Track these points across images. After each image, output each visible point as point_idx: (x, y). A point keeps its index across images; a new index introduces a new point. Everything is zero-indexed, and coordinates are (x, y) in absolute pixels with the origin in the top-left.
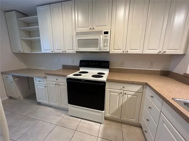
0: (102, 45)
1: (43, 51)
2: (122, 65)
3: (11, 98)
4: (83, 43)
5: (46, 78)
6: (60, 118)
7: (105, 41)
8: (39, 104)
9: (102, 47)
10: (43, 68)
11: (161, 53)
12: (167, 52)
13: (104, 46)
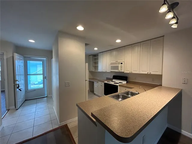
0: (120, 69)
1: (99, 71)
2: (135, 79)
4: (113, 68)
5: (98, 82)
7: (121, 67)
9: (120, 70)
10: (98, 79)
11: (149, 73)
12: (152, 73)
13: (121, 69)
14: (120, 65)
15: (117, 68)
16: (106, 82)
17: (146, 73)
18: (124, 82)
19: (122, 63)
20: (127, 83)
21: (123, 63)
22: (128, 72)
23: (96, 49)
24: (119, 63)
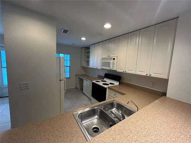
0: (111, 66)
2: (130, 80)
3: (76, 88)
5: (87, 80)
6: (87, 103)
7: (113, 64)
8: (84, 94)
9: (111, 68)
11: (148, 75)
12: (153, 75)
13: (113, 67)
14: (112, 61)
15: (108, 64)
16: (94, 81)
17: (144, 74)
18: (116, 83)
19: (114, 59)
20: (120, 84)
21: (116, 58)
22: (121, 71)
23: (83, 39)
24: (111, 59)
